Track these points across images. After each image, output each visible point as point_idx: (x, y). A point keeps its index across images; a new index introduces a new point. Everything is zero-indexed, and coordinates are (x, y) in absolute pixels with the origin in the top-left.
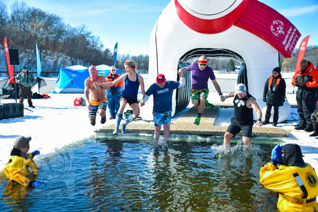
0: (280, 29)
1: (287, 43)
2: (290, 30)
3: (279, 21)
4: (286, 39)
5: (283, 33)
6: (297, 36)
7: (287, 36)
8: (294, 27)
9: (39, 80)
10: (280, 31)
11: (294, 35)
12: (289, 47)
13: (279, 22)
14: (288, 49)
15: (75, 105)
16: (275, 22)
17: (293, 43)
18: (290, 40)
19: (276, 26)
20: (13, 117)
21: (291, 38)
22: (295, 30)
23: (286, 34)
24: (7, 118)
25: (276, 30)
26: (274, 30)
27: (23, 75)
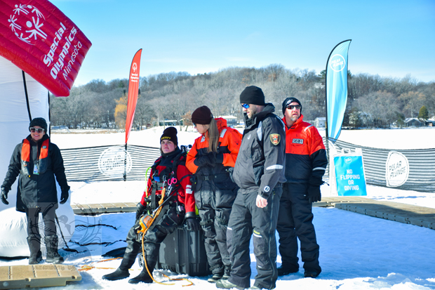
0: (33, 27)
1: (55, 60)
2: (61, 30)
3: (30, 7)
4: (52, 51)
5: (44, 36)
6: (80, 45)
7: (54, 45)
8: (70, 24)
10: (34, 32)
11: (73, 44)
12: (62, 71)
13: (30, 10)
14: (60, 75)
16: (19, 9)
17: (72, 61)
18: (62, 55)
19: (22, 19)
21: (65, 50)
22: (74, 31)
23: (51, 39)
25: (25, 28)
26: (19, 28)
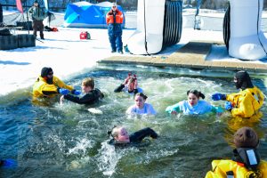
9: (49, 14)
15: (81, 38)
20: (26, 47)
24: (21, 47)
27: (34, 9)
